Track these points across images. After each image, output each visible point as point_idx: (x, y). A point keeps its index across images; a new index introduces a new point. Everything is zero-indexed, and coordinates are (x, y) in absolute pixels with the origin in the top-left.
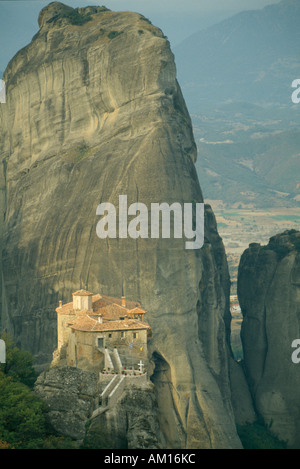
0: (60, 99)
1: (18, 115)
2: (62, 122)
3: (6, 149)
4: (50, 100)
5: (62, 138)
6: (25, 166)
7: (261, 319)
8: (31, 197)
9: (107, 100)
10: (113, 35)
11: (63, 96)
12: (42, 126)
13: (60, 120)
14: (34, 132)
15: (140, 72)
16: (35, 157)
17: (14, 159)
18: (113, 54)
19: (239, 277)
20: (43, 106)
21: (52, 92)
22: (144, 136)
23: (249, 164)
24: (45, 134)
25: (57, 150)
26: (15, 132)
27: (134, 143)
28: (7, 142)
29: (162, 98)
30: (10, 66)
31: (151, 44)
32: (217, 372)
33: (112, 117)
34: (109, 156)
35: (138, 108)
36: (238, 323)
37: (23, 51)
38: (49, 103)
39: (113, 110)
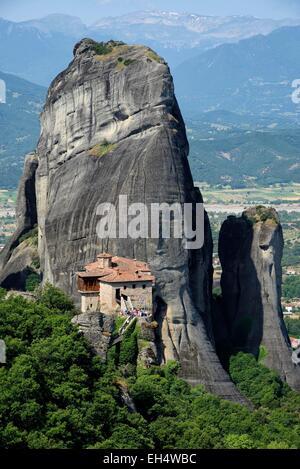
0: (88, 109)
1: (57, 121)
2: (91, 126)
3: (49, 146)
4: (82, 110)
5: (90, 138)
6: (62, 158)
7: (236, 271)
8: (66, 181)
9: (123, 110)
10: (128, 62)
11: (91, 106)
12: (75, 129)
13: (88, 124)
14: (69, 134)
15: (148, 90)
16: (70, 152)
17: (54, 152)
18: (127, 76)
19: (220, 240)
20: (75, 114)
21: (83, 105)
22: (150, 137)
23: (227, 155)
24: (77, 135)
25: (86, 146)
26: (55, 132)
27: (144, 141)
28: (49, 141)
29: (163, 109)
30: (53, 85)
31: (156, 69)
32: (203, 310)
33: (127, 123)
34: (125, 151)
35: (146, 116)
36: (218, 273)
37: (62, 75)
38: (81, 112)
39: (127, 117)
